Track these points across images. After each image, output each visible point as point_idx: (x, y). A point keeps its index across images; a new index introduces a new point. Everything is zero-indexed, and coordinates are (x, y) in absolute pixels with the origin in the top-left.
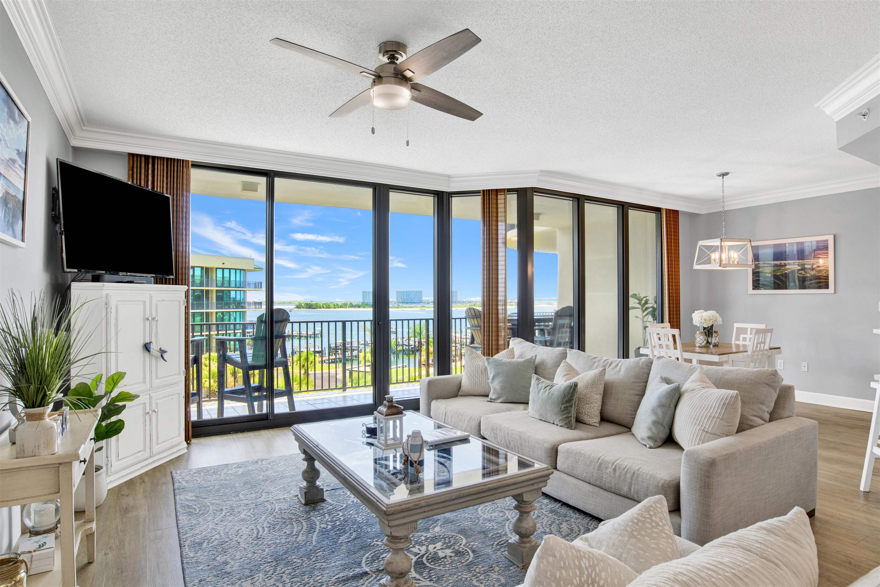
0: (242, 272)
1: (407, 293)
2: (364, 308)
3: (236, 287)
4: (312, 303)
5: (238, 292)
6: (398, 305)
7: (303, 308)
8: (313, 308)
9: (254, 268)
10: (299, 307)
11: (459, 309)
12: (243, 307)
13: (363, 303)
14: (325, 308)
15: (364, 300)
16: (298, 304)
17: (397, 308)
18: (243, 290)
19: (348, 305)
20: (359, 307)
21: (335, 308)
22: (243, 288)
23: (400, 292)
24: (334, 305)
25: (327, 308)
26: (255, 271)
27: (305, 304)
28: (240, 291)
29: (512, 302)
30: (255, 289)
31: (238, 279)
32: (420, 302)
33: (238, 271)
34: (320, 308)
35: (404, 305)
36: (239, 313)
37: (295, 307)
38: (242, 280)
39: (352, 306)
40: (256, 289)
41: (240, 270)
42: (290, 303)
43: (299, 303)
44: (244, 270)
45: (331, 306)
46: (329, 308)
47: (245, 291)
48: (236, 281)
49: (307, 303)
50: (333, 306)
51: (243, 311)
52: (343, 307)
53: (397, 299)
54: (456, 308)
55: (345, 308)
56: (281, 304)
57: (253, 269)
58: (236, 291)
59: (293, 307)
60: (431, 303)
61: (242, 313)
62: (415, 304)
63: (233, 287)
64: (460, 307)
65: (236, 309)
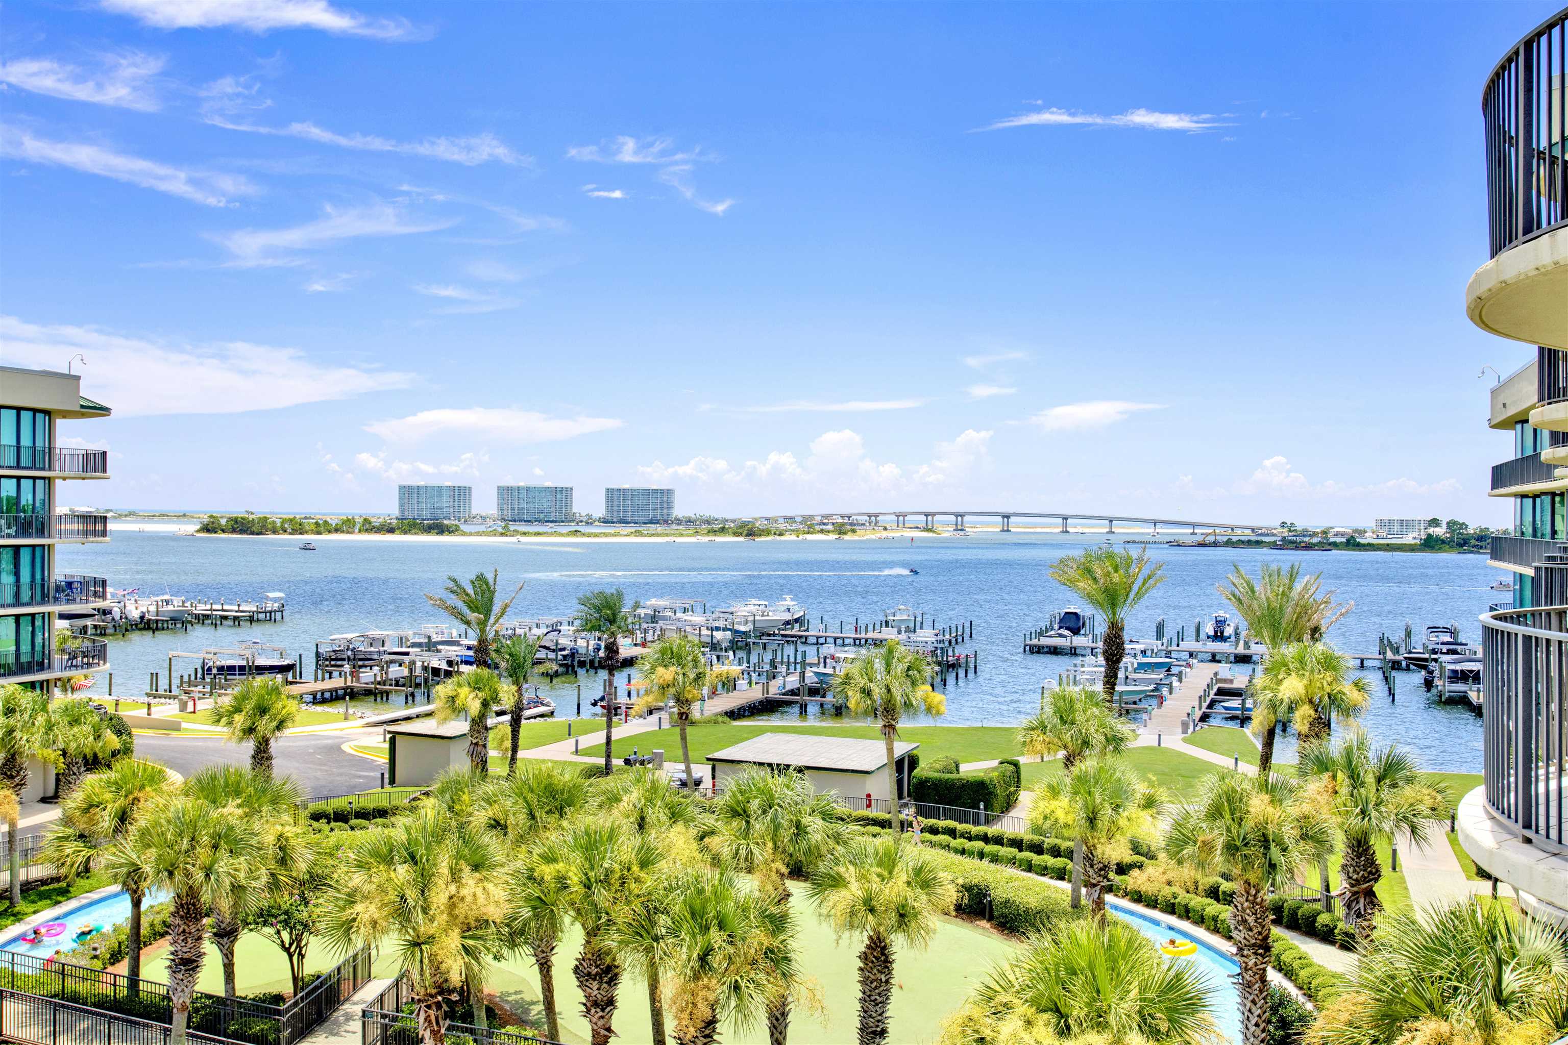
0: (40, 416)
1: (530, 494)
2: (406, 533)
3: (18, 466)
4: (251, 517)
5: (26, 485)
6: (504, 528)
7: (223, 531)
8: (252, 533)
9: (82, 406)
10: (209, 527)
11: (679, 540)
12: (41, 532)
13: (401, 519)
14: (290, 534)
15: (402, 512)
16: (206, 520)
17: (502, 535)
18: (43, 478)
19: (358, 526)
20: (391, 531)
21: (319, 533)
22: (43, 469)
23: (510, 489)
24: (317, 524)
25: (294, 532)
26: (83, 415)
27: (230, 519)
28: (34, 478)
29: (824, 524)
30: (83, 475)
31: (26, 441)
32: (568, 519)
33: (26, 417)
34: (275, 532)
35: (523, 528)
36: (29, 550)
37: (198, 527)
38: (39, 443)
39: (369, 527)
40: (89, 475)
41: (35, 411)
42: (184, 515)
43: (211, 517)
44: (47, 413)
45: (307, 528)
46: (301, 533)
47: (49, 478)
48: (18, 448)
49: (235, 515)
50: (313, 527)
51: (43, 546)
52: (342, 532)
53: (501, 509)
54: (672, 539)
55: (348, 533)
56: (156, 519)
57: (78, 408)
58: (19, 478)
59: (191, 528)
60: (597, 523)
61: (38, 552)
62: (551, 525)
63: (8, 467)
64: (682, 535)
65: (17, 536)
